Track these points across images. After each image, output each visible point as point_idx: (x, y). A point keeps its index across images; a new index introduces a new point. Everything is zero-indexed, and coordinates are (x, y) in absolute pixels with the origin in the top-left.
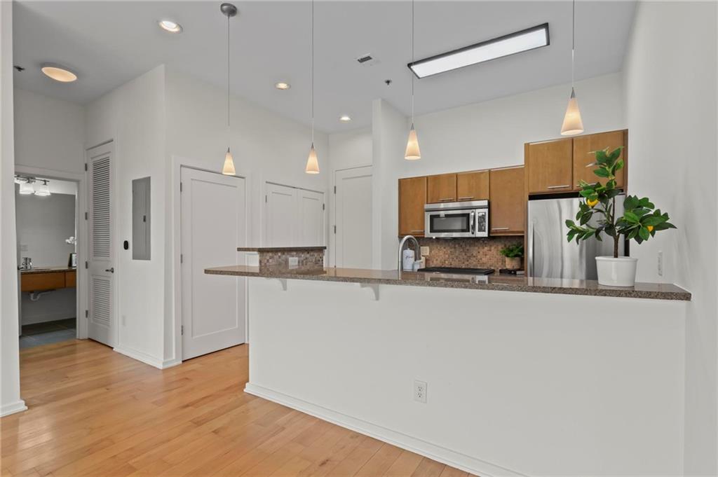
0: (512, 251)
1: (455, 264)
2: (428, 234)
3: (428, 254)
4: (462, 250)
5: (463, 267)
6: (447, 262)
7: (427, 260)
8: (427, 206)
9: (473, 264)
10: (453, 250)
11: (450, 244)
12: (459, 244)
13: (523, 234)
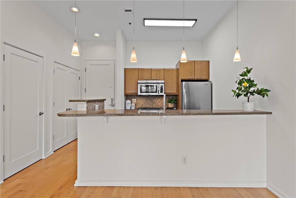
0: (171, 100)
1: (148, 106)
2: (139, 94)
3: (135, 102)
4: (150, 100)
5: (151, 107)
6: (144, 106)
7: (135, 105)
8: (139, 81)
9: (155, 106)
10: (146, 100)
11: (145, 98)
12: (149, 98)
13: (177, 94)
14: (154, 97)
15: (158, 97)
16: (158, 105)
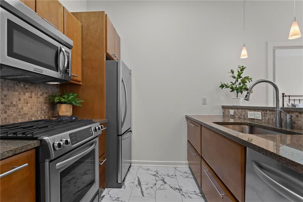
2: (5, 57)
13: (81, 84)
14: (11, 84)
15: (22, 85)
16: (22, 113)
